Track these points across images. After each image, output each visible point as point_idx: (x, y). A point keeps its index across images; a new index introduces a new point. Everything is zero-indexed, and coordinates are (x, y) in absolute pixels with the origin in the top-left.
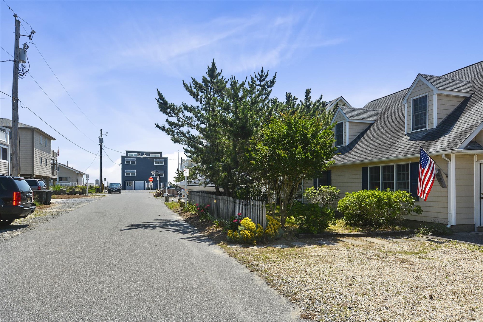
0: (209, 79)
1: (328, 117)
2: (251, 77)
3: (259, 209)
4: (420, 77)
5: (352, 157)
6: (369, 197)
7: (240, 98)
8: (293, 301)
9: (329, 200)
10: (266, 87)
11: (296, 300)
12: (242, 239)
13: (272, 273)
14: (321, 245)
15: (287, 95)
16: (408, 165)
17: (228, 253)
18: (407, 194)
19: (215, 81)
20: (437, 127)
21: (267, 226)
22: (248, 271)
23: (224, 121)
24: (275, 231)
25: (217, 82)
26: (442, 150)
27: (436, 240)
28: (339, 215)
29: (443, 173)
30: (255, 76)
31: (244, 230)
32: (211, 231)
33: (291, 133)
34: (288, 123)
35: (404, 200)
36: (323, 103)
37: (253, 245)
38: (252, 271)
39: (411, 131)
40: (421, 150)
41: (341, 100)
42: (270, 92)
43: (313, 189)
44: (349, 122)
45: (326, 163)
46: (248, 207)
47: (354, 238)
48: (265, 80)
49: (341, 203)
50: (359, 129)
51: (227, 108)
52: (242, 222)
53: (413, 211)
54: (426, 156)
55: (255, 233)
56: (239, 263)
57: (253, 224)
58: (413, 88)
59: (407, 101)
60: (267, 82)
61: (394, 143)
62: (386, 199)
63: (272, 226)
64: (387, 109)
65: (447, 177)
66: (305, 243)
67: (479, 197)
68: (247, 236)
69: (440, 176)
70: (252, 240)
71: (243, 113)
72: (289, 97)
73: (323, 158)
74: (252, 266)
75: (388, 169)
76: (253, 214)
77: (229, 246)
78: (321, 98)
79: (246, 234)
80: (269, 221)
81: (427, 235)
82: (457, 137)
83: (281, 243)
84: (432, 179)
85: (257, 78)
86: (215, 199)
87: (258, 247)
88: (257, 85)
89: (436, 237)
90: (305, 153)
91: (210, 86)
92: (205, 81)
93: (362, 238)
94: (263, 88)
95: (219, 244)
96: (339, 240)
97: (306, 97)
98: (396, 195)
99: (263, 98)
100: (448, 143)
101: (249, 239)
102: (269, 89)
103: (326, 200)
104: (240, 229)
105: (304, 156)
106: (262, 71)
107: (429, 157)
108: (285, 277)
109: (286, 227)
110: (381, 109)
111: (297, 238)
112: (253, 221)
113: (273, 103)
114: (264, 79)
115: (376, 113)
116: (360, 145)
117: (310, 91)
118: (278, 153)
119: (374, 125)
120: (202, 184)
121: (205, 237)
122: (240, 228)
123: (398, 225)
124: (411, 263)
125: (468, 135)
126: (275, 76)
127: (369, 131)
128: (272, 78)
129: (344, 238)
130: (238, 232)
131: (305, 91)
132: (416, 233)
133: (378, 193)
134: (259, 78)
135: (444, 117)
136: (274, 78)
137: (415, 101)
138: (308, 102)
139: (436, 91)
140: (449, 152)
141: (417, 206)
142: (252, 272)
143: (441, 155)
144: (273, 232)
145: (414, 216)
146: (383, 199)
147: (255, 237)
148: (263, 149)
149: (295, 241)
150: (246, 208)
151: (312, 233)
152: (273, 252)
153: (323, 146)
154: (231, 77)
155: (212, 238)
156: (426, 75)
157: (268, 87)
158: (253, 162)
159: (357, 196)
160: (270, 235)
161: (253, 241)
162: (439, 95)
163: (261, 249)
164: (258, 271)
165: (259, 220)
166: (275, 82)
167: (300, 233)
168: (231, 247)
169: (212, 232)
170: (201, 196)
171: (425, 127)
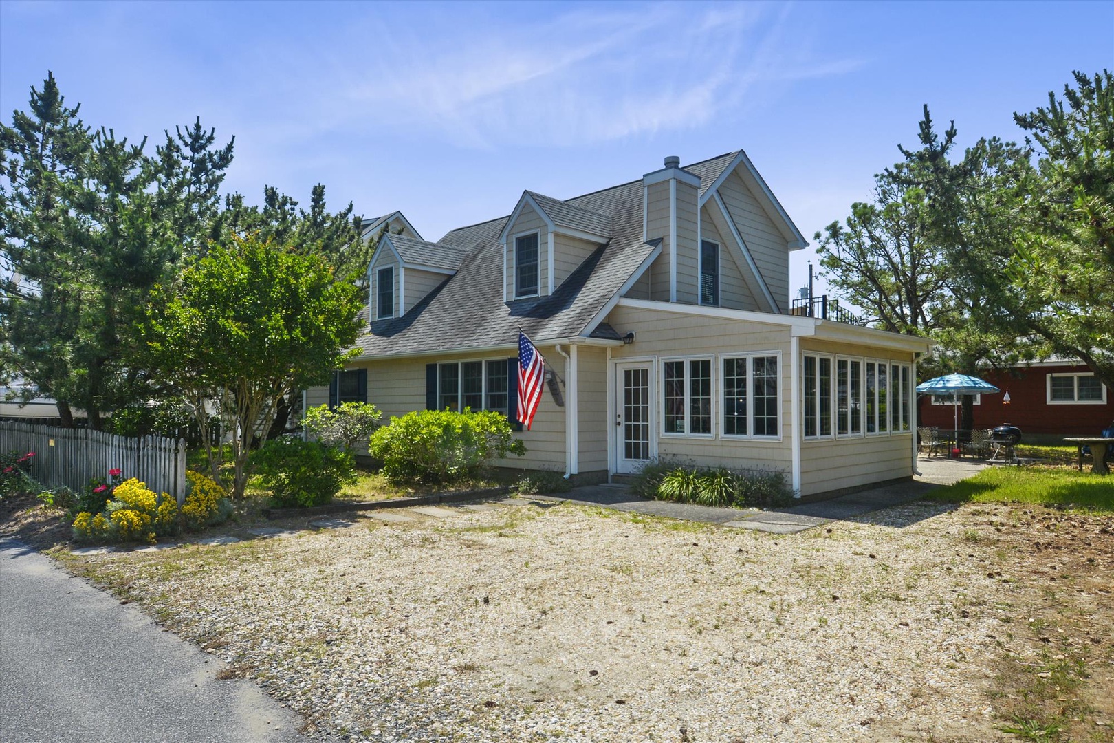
0: (36, 120)
1: (367, 253)
2: (167, 135)
3: (167, 457)
4: (528, 198)
5: (407, 344)
6: (429, 424)
7: (126, 185)
8: (210, 650)
9: (358, 433)
10: (209, 165)
11: (218, 647)
12: (118, 531)
13: (177, 601)
14: (316, 529)
15: (266, 190)
16: (504, 362)
17: (69, 570)
18: (499, 418)
19: (58, 128)
20: (554, 294)
21: (187, 496)
22: (116, 602)
23: (80, 238)
24: (210, 507)
25: (62, 134)
26: (556, 336)
27: (541, 502)
28: (370, 465)
29: (558, 380)
30: (179, 135)
31: (124, 508)
32: (30, 520)
33: (259, 283)
34: (251, 258)
35: (493, 429)
36: (357, 221)
37: (147, 544)
38: (126, 603)
39: (513, 298)
40: (521, 335)
41: (397, 219)
42: (221, 178)
43: (324, 410)
44: (406, 269)
45: (345, 353)
46: (141, 452)
47: (394, 510)
48: (205, 150)
49: (378, 438)
50: (427, 286)
51: (88, 205)
52: (117, 491)
53: (510, 450)
54: (528, 346)
55: (153, 515)
56: (94, 590)
57: (149, 493)
58: (516, 215)
59: (507, 240)
60: (211, 155)
61: (484, 319)
62: (459, 428)
63: (202, 496)
64: (481, 248)
65: (564, 385)
66: (282, 529)
67: (614, 421)
68: (130, 523)
69: (554, 384)
70: (144, 533)
71: (133, 224)
72: (271, 196)
73: (334, 343)
74: (128, 592)
75: (472, 369)
76: (154, 471)
77: (77, 553)
78: (350, 210)
79: (128, 520)
80: (193, 483)
81: (530, 494)
82: (580, 316)
83: (221, 534)
84: (538, 390)
85: (184, 141)
86: (52, 437)
87: (159, 548)
88: (185, 158)
89: (543, 497)
90: (290, 329)
91: (40, 140)
92: (20, 121)
93: (411, 509)
94: (200, 167)
95: (48, 551)
96: (361, 516)
97: (313, 204)
98: (479, 421)
99: (202, 192)
100: (567, 324)
101: (135, 529)
102: (218, 173)
103: (352, 434)
104: (112, 509)
105: (288, 337)
106: (198, 127)
107: (534, 349)
108: (207, 604)
109: (249, 497)
110: (469, 248)
111: (266, 520)
112: (152, 486)
113: (231, 206)
114: (203, 147)
115: (460, 256)
116: (425, 318)
117: (323, 191)
118: (224, 325)
119: (455, 279)
120: (14, 398)
121: (8, 536)
122: (111, 505)
123: (483, 478)
124: (481, 547)
125: (596, 312)
126: (232, 143)
127: (444, 291)
128: (223, 148)
129: (373, 512)
130: (105, 517)
131: (312, 190)
132: (512, 493)
133: (445, 416)
134: (189, 140)
135: (566, 276)
136: (230, 148)
137: (520, 241)
138: (320, 213)
139: (551, 228)
140: (565, 341)
141: (516, 441)
142: (124, 606)
143: (554, 346)
144: (202, 510)
145: (511, 460)
146: (454, 428)
147: (152, 524)
148: (185, 315)
149: (259, 527)
150: (136, 455)
151: (302, 506)
152: (193, 555)
153: (333, 316)
154: (101, 130)
155: (30, 536)
156: (537, 195)
157: (214, 167)
158: (155, 344)
159: (406, 422)
160: (194, 516)
161: (147, 534)
162: (556, 235)
163: (167, 551)
164: (142, 599)
165: (167, 483)
166: (232, 157)
167: (272, 508)
168: (85, 554)
169: (32, 523)
170: (11, 430)
171: (535, 292)
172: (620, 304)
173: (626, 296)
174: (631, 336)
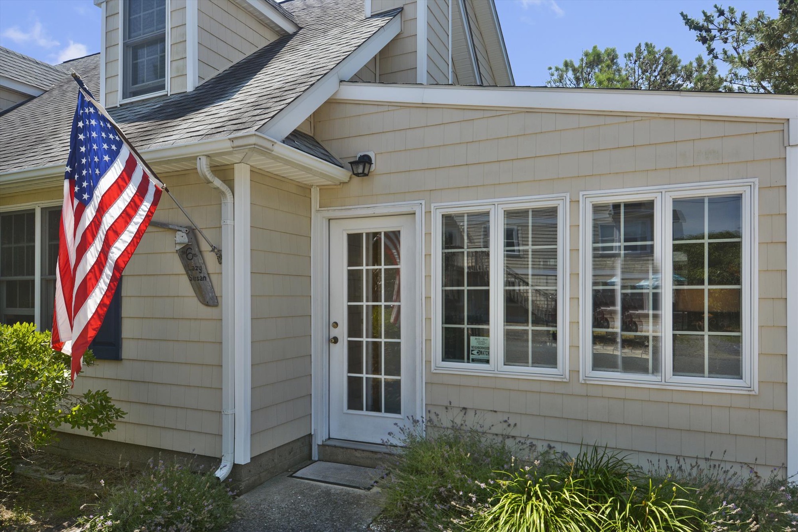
20: (197, 89)
29: (205, 247)
39: (119, 100)
65: (220, 258)
67: (326, 335)
69: (195, 255)
82: (256, 104)
100: (225, 119)
119: (37, 99)
125: (295, 95)
135: (223, 67)
140: (223, 146)
143: (193, 161)
171: (162, 87)
172: (339, 97)
173: (357, 79)
174: (366, 160)
